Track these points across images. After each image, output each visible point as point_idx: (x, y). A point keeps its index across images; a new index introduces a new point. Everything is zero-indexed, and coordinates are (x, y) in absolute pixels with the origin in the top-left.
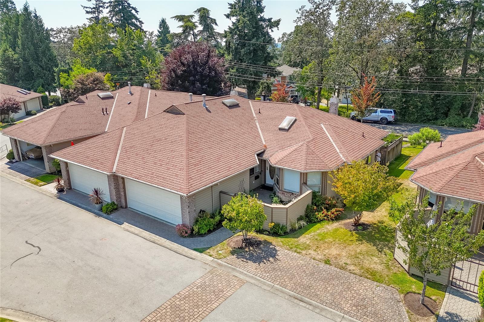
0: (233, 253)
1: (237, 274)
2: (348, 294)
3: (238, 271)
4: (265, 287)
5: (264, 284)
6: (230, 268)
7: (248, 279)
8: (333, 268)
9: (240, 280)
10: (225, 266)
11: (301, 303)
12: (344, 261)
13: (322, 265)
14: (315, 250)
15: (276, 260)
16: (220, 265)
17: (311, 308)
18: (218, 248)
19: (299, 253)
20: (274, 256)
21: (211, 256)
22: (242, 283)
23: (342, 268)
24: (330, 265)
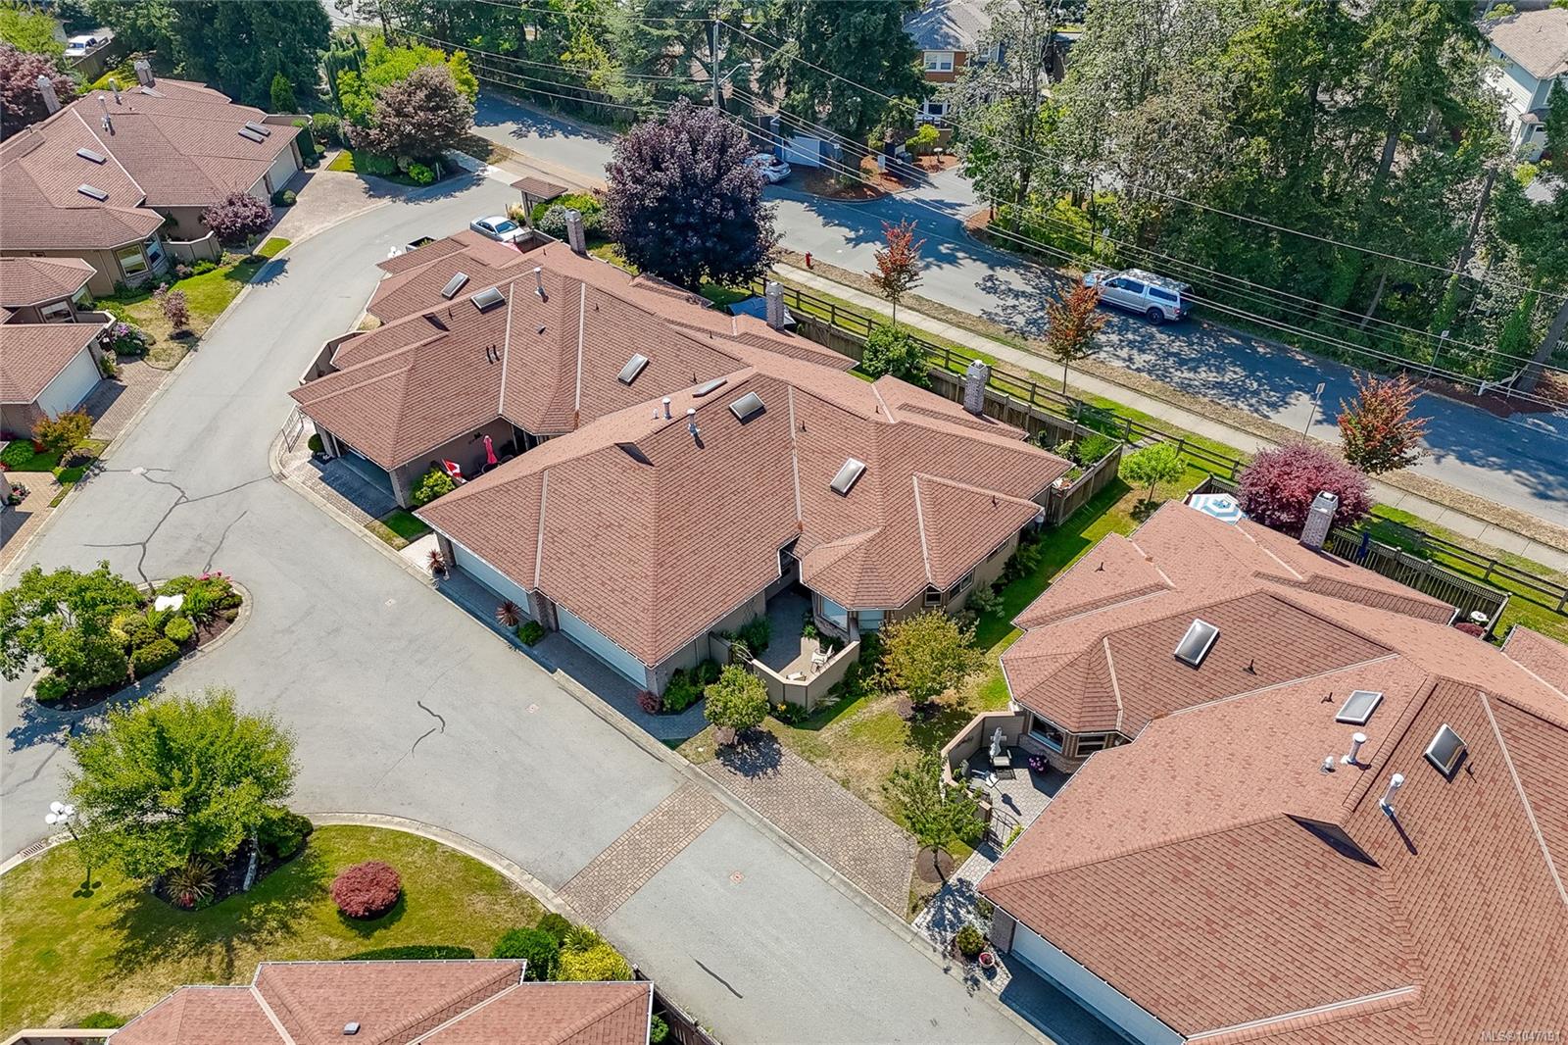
0: (718, 754)
1: (718, 795)
2: (852, 842)
3: (719, 789)
4: (750, 820)
5: (751, 814)
6: (710, 782)
7: (731, 805)
8: (850, 795)
9: (721, 805)
10: (704, 778)
11: (791, 850)
12: (868, 785)
13: (837, 789)
14: (835, 760)
15: (777, 773)
16: (697, 775)
17: (800, 857)
18: (698, 742)
19: (812, 762)
20: (774, 767)
21: (685, 757)
22: (723, 810)
23: (863, 797)
24: (848, 789)
